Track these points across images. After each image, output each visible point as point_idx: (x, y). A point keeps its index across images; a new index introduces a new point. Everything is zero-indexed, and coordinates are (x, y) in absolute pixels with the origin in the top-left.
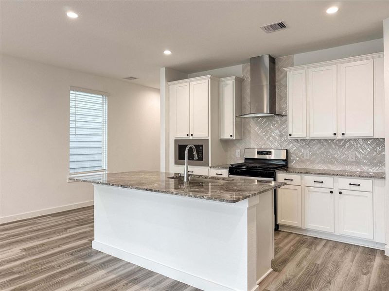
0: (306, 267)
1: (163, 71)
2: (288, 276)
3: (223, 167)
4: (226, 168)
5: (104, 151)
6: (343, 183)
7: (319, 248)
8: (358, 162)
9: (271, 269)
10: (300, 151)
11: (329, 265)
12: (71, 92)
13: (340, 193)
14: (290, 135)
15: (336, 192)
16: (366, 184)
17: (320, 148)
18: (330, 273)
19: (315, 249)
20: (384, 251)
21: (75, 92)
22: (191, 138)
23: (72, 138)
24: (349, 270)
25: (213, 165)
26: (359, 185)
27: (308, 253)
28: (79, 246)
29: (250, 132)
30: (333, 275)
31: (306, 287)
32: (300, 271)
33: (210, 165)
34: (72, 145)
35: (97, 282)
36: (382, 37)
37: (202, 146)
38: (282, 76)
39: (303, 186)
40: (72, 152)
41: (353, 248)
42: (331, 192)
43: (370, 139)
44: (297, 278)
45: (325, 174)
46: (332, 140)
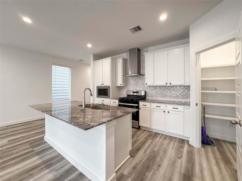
0: (149, 153)
1: (92, 56)
2: (138, 161)
3: (116, 99)
4: (117, 99)
5: (70, 91)
6: (170, 107)
7: (158, 139)
8: (177, 97)
9: (129, 156)
10: (151, 92)
11: (161, 152)
12: (53, 66)
13: (168, 112)
14: (146, 84)
15: (166, 112)
16: (181, 108)
17: (160, 90)
18: (161, 158)
19: (155, 140)
20: (189, 141)
21: (54, 66)
22: (103, 86)
23: (53, 86)
24: (171, 155)
25: (112, 98)
26: (177, 108)
27: (152, 143)
28: (39, 138)
29: (130, 83)
30: (162, 160)
31: (146, 170)
32: (146, 156)
33: (111, 98)
34: (53, 89)
35: (29, 166)
36: (189, 38)
37: (107, 89)
38: (143, 58)
39: (151, 108)
40: (53, 92)
41: (174, 139)
42: (164, 112)
43: (183, 86)
44: (142, 163)
45: (161, 103)
46: (165, 86)
